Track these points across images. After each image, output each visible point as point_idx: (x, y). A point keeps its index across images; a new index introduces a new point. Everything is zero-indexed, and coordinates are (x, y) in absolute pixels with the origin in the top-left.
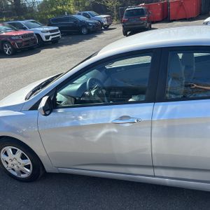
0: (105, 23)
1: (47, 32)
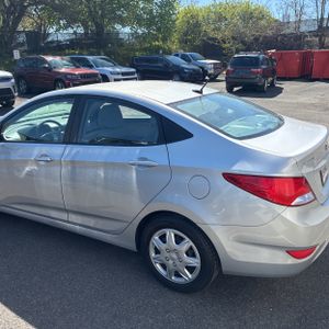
0: (211, 72)
1: (118, 74)
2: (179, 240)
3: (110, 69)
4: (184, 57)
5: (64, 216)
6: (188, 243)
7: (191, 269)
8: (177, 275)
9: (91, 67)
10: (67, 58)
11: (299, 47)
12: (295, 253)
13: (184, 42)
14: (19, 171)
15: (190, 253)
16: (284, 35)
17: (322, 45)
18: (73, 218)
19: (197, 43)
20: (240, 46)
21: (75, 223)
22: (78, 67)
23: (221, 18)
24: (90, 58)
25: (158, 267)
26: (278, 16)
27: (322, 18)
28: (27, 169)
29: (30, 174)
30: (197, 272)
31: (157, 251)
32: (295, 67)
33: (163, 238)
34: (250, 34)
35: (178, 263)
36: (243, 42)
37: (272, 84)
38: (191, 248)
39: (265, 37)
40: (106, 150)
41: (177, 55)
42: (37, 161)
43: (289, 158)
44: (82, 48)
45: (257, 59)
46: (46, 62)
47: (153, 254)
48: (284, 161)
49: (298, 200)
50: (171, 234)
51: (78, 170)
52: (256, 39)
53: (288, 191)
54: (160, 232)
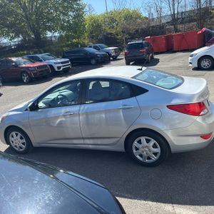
0: (113, 54)
1: (59, 63)
2: (148, 141)
3: (54, 61)
4: (95, 48)
5: (82, 141)
6: (153, 142)
7: (155, 154)
8: (149, 158)
9: (41, 61)
10: (25, 57)
11: (163, 33)
12: (204, 137)
13: (91, 37)
14: (53, 123)
15: (155, 146)
16: (153, 27)
17: (176, 30)
18: (88, 141)
19: (100, 37)
20: (127, 36)
21: (89, 144)
22: (34, 62)
23: (113, 20)
24: (39, 56)
25: (138, 157)
26: (145, 14)
27: (174, 14)
28: (59, 120)
29: (61, 123)
30: (159, 155)
31: (137, 149)
32: (163, 45)
33: (140, 142)
34: (132, 28)
35: (149, 152)
36: (129, 34)
37: (152, 57)
38: (155, 144)
39: (142, 29)
40: (104, 104)
41: (90, 47)
42: (64, 116)
43: (194, 95)
44: (28, 50)
45: (142, 43)
46: (13, 62)
47: (134, 151)
48: (192, 97)
49: (202, 113)
50: (143, 139)
51: (90, 117)
52: (137, 31)
53: (197, 109)
54: (138, 139)
